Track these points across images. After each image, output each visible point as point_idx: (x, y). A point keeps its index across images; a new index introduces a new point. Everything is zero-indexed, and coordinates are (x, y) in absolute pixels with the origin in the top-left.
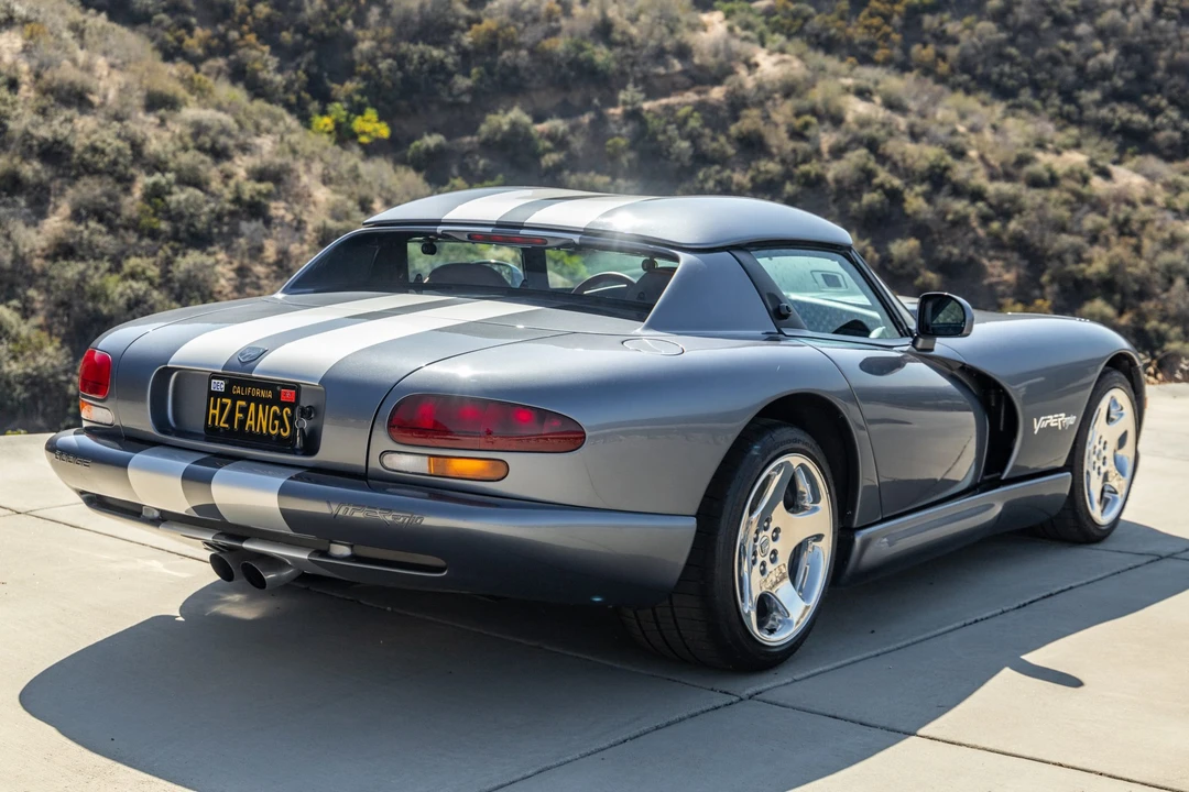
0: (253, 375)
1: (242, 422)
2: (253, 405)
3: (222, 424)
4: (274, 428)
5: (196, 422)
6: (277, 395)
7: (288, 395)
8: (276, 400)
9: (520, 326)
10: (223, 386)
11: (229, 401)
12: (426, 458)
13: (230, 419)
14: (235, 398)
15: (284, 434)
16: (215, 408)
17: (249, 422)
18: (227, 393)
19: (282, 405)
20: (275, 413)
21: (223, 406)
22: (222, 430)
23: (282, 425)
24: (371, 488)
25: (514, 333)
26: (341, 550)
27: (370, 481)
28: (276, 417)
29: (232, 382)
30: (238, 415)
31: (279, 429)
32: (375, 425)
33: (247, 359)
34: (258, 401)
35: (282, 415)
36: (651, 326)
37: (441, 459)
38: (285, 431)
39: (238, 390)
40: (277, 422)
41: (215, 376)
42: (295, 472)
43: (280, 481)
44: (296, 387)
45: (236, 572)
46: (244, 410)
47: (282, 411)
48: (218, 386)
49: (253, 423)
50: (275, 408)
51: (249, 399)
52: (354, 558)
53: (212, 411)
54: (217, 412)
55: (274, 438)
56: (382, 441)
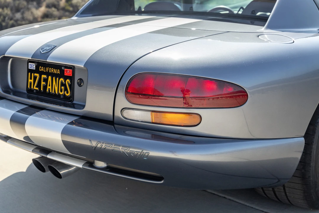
0: (47, 61)
1: (45, 87)
2: (50, 78)
3: (35, 88)
4: (61, 91)
5: (22, 86)
6: (62, 72)
7: (68, 72)
8: (62, 75)
9: (193, 29)
10: (34, 67)
11: (38, 75)
12: (150, 113)
13: (39, 85)
14: (41, 73)
15: (67, 95)
16: (31, 79)
17: (48, 87)
18: (37, 71)
19: (66, 78)
20: (62, 82)
21: (35, 78)
22: (35, 91)
23: (66, 89)
24: (117, 132)
25: (190, 33)
26: (101, 164)
27: (115, 126)
28: (63, 84)
29: (39, 64)
30: (43, 83)
31: (64, 91)
32: (118, 90)
33: (44, 52)
34: (53, 75)
35: (65, 84)
36: (269, 27)
37: (158, 113)
38: (67, 93)
39: (42, 69)
40: (63, 88)
41: (30, 61)
42: (73, 119)
43: (63, 125)
44: (73, 68)
45: (46, 168)
46: (46, 80)
47: (65, 81)
48: (32, 66)
49: (50, 87)
50: (62, 79)
51: (48, 74)
52: (108, 168)
53: (30, 80)
54: (32, 81)
55: (62, 97)
56: (122, 101)
